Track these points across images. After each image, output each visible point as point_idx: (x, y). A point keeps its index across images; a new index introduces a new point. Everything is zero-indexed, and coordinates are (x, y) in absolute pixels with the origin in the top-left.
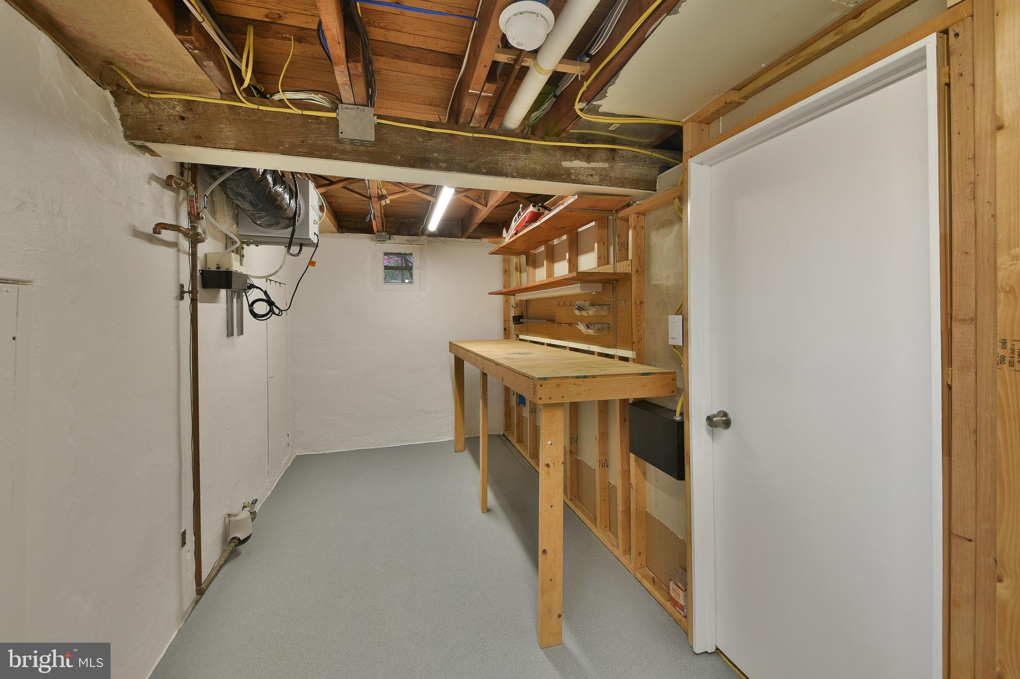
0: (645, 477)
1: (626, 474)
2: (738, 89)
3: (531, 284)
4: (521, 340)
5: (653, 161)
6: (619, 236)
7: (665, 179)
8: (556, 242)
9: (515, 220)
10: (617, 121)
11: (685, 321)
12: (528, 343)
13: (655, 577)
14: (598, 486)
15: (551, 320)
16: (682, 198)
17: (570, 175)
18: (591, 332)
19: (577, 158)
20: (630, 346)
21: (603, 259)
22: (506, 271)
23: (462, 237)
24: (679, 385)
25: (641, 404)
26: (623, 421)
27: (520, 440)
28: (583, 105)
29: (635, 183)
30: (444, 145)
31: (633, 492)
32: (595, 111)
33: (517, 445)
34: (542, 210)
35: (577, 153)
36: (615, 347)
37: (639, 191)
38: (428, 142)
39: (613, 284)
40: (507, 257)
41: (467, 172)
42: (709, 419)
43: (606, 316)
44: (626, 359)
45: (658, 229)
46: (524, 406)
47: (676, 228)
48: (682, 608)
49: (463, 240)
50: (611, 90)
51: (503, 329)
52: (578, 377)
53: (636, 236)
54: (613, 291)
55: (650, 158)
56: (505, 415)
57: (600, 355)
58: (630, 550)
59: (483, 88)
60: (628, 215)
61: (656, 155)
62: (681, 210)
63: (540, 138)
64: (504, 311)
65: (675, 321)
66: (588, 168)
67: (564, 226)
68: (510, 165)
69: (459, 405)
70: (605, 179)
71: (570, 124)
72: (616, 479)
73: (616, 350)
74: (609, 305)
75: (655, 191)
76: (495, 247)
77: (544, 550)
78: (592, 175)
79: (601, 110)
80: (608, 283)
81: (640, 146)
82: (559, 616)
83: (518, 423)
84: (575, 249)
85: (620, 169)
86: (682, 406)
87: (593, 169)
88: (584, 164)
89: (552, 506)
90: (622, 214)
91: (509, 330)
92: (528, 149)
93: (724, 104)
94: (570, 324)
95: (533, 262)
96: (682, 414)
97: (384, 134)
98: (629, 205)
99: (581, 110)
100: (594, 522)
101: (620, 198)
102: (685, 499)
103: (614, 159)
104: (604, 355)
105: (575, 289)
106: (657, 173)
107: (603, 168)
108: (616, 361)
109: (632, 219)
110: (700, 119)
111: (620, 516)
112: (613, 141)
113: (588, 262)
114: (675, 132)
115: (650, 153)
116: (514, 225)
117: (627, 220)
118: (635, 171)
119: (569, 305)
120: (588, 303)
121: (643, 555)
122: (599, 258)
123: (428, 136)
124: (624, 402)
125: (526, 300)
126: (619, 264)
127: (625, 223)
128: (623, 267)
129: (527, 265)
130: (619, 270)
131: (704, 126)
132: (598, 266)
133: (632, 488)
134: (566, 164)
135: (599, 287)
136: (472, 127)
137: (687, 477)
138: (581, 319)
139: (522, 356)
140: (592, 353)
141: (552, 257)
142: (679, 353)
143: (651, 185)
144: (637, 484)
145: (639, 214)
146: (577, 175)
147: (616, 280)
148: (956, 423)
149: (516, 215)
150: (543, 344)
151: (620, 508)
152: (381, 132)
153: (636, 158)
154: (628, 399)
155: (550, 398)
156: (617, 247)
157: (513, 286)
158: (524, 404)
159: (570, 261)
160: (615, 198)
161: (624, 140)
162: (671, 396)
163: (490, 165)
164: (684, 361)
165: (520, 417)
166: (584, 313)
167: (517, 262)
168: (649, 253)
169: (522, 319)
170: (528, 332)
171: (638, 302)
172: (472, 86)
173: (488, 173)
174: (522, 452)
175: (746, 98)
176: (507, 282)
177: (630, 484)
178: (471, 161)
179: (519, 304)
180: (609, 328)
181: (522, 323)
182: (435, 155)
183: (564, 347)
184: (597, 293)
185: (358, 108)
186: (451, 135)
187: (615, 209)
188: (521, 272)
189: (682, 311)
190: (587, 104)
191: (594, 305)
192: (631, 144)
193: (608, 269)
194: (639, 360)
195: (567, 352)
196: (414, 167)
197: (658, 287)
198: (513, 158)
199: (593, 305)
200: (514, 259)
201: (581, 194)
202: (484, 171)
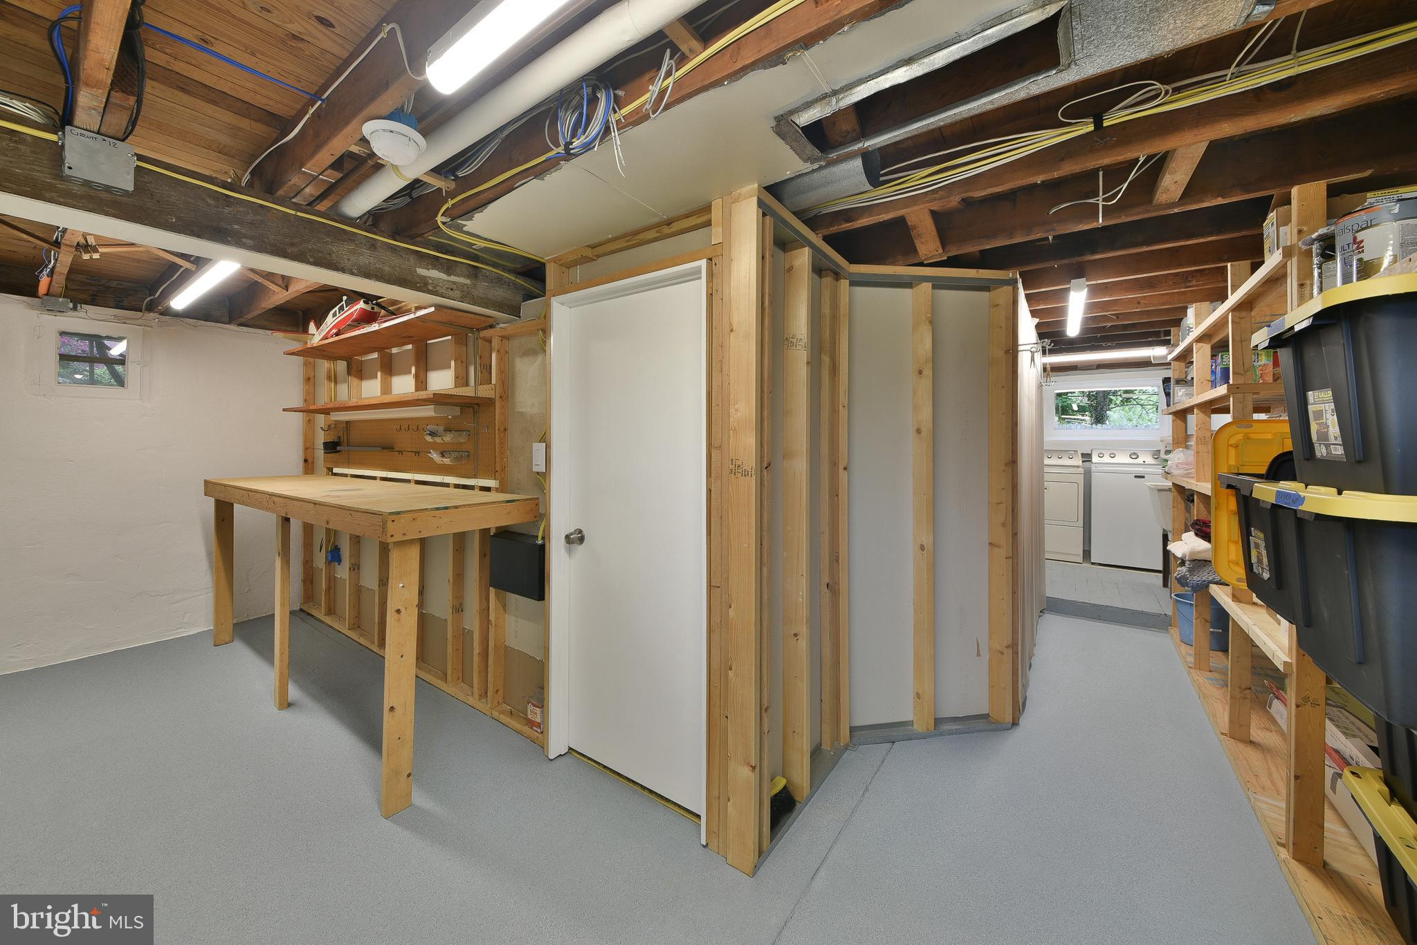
0: (505, 610)
1: (485, 612)
2: (593, 247)
3: (353, 402)
4: (336, 474)
5: (517, 287)
6: (481, 357)
7: (529, 307)
8: (395, 350)
9: (334, 315)
10: (481, 244)
11: (548, 448)
12: (349, 478)
13: (512, 709)
14: (450, 635)
15: (389, 448)
16: (545, 331)
17: (426, 284)
18: (447, 461)
19: (434, 267)
20: (492, 474)
21: (461, 380)
22: (309, 379)
23: (229, 323)
24: (542, 510)
25: (504, 534)
26: (483, 555)
27: (331, 611)
28: (445, 219)
29: (500, 306)
30: (250, 217)
31: (492, 630)
32: (460, 229)
33: (328, 620)
34: (377, 309)
35: (435, 263)
36: (475, 477)
37: (504, 315)
38: (223, 208)
39: (473, 408)
40: (311, 360)
41: (285, 257)
42: (567, 537)
43: (465, 443)
44: (488, 489)
45: (522, 356)
46: (339, 564)
47: (540, 358)
48: (539, 725)
49: (233, 327)
50: (478, 216)
51: (302, 461)
52: (438, 509)
53: (500, 360)
54: (474, 416)
55: (515, 284)
56: (304, 581)
57: (457, 486)
58: (486, 693)
59: (323, 172)
60: (491, 337)
61: (520, 281)
62: (545, 343)
63: (389, 236)
64: (305, 435)
65: (539, 448)
66: (448, 281)
67: (411, 335)
68: (349, 260)
69: (223, 575)
70: (466, 296)
71: (429, 231)
72: (472, 622)
73: (477, 480)
74: (469, 431)
75: (520, 317)
76: (296, 346)
77: (392, 707)
78: (452, 289)
79: (464, 229)
80: (468, 407)
81: (504, 269)
82: (409, 775)
83: (329, 589)
84: (424, 363)
85: (482, 288)
86: (544, 530)
87: (454, 283)
88: (443, 276)
89: (402, 656)
90: (484, 333)
91: (313, 462)
92: (373, 245)
93: (580, 256)
94: (417, 453)
95: (358, 371)
96: (543, 538)
97: (148, 183)
98: (491, 326)
99: (444, 223)
100: (444, 677)
101: (483, 318)
102: (544, 619)
103: (476, 277)
104: (461, 487)
105: (428, 412)
106: (521, 300)
107: (465, 284)
108: (476, 492)
109: (496, 342)
110: (561, 262)
111: (476, 659)
112: (475, 258)
113: (442, 380)
114: (537, 266)
115: (514, 279)
116: (330, 320)
117: (490, 341)
118: (499, 293)
119: (415, 428)
120: (441, 428)
121: (501, 692)
122: (457, 377)
123: (224, 200)
124: (484, 532)
125: (347, 422)
126: (481, 387)
127: (487, 344)
128: (485, 392)
129: (348, 374)
130: (480, 394)
131: (564, 269)
132: (455, 387)
133: (491, 624)
134: (422, 272)
135: (457, 411)
136: (295, 204)
137: (546, 597)
138: (434, 446)
139: (351, 493)
140: (447, 485)
141: (389, 368)
142: (541, 481)
143: (515, 311)
144: (497, 619)
145: (503, 338)
146: (436, 286)
147: (478, 404)
148: (713, 513)
149: (337, 308)
150: (374, 478)
151: (477, 650)
152: (141, 179)
153: (499, 281)
154: (489, 529)
155: (404, 534)
156: (478, 368)
157: (322, 400)
158: (339, 561)
159: (417, 377)
160: (477, 317)
161: (488, 260)
162: (534, 522)
163: (320, 255)
164: (546, 487)
165: (332, 581)
166: (438, 440)
167: (330, 367)
168: (513, 379)
169: (339, 445)
170: (349, 464)
171: (502, 429)
172: (308, 165)
173: (316, 264)
174: (336, 626)
175: (598, 256)
176: (310, 395)
177: (489, 622)
178: (293, 245)
179: (333, 426)
180: (468, 456)
181: (338, 452)
182: (236, 227)
183: (408, 481)
184: (454, 417)
185: (104, 140)
186: (261, 206)
187: (477, 328)
188: (336, 383)
189: (545, 439)
190: (451, 220)
191: (450, 431)
192: (495, 265)
193: (468, 392)
194: (501, 489)
195: (412, 485)
196: (199, 236)
197: (522, 413)
198: (353, 252)
199: (448, 430)
200: (324, 366)
201: (439, 307)
202: (311, 260)
